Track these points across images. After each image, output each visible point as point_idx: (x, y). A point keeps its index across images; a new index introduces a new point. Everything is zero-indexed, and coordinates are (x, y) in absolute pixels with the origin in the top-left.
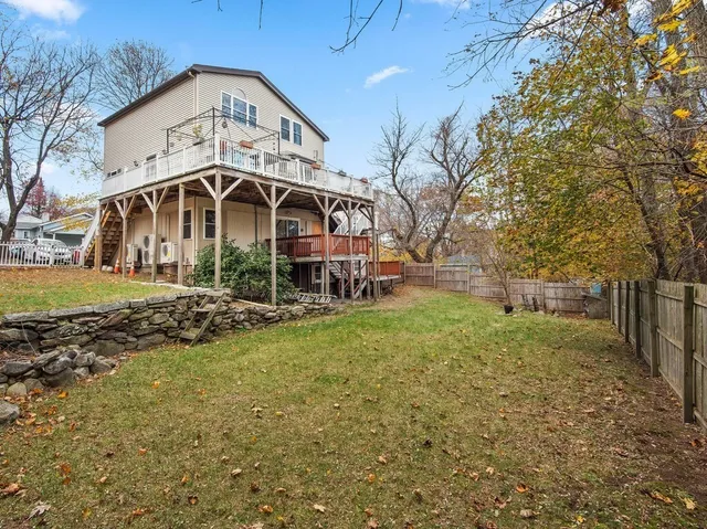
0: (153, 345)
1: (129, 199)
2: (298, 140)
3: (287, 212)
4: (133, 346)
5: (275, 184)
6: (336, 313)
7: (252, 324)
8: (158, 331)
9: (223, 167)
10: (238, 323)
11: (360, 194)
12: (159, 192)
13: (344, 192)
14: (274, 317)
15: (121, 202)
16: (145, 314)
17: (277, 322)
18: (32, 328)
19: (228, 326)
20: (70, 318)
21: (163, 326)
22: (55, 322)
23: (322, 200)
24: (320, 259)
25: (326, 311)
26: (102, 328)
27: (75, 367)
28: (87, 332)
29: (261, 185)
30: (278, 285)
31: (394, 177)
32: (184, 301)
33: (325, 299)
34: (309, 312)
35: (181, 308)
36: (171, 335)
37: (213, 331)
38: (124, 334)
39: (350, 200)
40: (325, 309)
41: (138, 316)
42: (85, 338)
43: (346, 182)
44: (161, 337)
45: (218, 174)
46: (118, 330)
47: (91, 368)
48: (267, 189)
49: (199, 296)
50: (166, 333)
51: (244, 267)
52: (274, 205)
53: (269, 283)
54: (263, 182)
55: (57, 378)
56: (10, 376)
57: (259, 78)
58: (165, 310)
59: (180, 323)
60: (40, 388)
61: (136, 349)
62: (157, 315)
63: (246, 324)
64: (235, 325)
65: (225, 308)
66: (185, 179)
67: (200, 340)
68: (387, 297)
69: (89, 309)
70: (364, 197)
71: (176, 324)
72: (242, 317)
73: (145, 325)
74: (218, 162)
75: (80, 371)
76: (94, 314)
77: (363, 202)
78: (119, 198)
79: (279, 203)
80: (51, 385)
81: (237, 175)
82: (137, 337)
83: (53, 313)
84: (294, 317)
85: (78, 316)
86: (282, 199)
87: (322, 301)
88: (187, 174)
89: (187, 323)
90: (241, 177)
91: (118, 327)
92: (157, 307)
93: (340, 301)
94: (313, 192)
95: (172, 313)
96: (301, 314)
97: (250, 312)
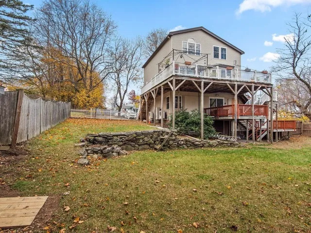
0: (144, 149)
1: (148, 94)
2: (224, 57)
3: (216, 95)
4: (137, 148)
5: (203, 80)
6: (239, 147)
7: (187, 146)
8: (146, 144)
9: (176, 76)
10: (180, 145)
11: (262, 81)
12: (156, 90)
13: (250, 80)
14: (199, 145)
15: (145, 95)
16: (141, 137)
17: (201, 147)
18: (106, 138)
19: (175, 146)
20: (117, 136)
21: (148, 142)
22: (112, 137)
23: (233, 86)
24: (231, 118)
25: (232, 145)
26: (127, 140)
27: (113, 152)
28: (122, 141)
29: (196, 82)
30: (204, 130)
31: (294, 68)
32: (156, 133)
33: (234, 139)
34: (221, 144)
35: (155, 136)
36: (151, 146)
37: (169, 147)
38: (134, 144)
39: (253, 85)
40: (231, 144)
41: (139, 137)
42: (121, 143)
43: (251, 75)
44: (148, 147)
45: (174, 79)
46: (132, 142)
47: (119, 154)
48: (199, 84)
49: (163, 132)
50: (149, 145)
51: (188, 121)
52: (203, 91)
53: (200, 129)
54: (197, 80)
55: (106, 155)
56: (94, 152)
57: (201, 30)
58: (148, 136)
59: (155, 142)
60: (101, 157)
61: (138, 149)
62: (146, 138)
63: (184, 146)
64: (179, 146)
65: (174, 138)
66: (163, 84)
67: (161, 150)
68: (283, 142)
69: (123, 133)
70: (266, 82)
71: (153, 142)
72: (182, 143)
73: (141, 141)
74: (174, 74)
75: (114, 154)
76: (124, 135)
77: (264, 85)
78: (145, 94)
79: (205, 90)
80: (105, 157)
81: (183, 78)
82: (139, 145)
83: (112, 133)
84: (211, 146)
85: (120, 135)
86: (207, 88)
87: (232, 140)
88: (164, 81)
89: (157, 142)
90: (185, 79)
91: (132, 141)
92: (146, 134)
93: (245, 141)
94: (227, 82)
95: (151, 138)
96: (215, 145)
97: (186, 141)
